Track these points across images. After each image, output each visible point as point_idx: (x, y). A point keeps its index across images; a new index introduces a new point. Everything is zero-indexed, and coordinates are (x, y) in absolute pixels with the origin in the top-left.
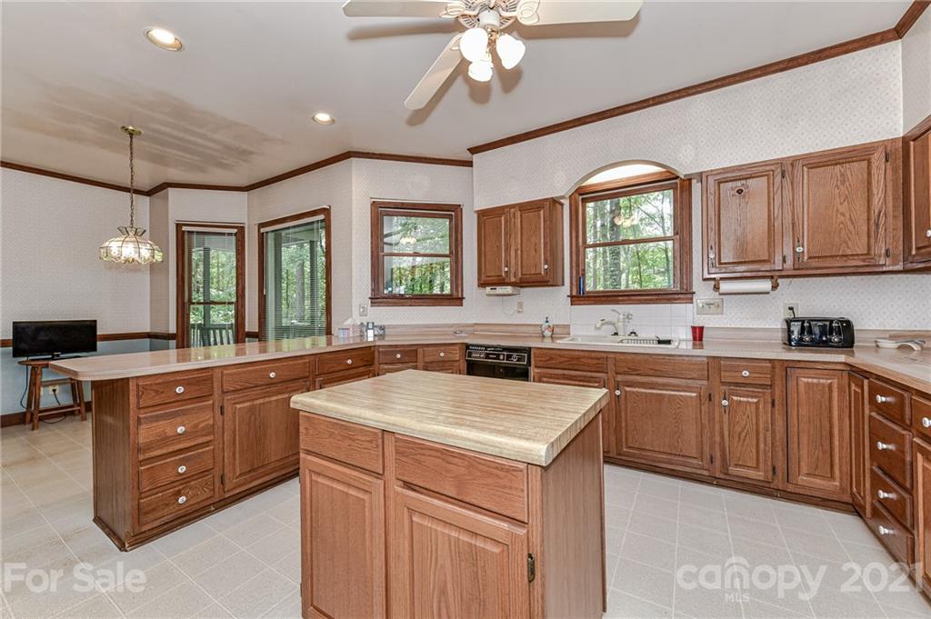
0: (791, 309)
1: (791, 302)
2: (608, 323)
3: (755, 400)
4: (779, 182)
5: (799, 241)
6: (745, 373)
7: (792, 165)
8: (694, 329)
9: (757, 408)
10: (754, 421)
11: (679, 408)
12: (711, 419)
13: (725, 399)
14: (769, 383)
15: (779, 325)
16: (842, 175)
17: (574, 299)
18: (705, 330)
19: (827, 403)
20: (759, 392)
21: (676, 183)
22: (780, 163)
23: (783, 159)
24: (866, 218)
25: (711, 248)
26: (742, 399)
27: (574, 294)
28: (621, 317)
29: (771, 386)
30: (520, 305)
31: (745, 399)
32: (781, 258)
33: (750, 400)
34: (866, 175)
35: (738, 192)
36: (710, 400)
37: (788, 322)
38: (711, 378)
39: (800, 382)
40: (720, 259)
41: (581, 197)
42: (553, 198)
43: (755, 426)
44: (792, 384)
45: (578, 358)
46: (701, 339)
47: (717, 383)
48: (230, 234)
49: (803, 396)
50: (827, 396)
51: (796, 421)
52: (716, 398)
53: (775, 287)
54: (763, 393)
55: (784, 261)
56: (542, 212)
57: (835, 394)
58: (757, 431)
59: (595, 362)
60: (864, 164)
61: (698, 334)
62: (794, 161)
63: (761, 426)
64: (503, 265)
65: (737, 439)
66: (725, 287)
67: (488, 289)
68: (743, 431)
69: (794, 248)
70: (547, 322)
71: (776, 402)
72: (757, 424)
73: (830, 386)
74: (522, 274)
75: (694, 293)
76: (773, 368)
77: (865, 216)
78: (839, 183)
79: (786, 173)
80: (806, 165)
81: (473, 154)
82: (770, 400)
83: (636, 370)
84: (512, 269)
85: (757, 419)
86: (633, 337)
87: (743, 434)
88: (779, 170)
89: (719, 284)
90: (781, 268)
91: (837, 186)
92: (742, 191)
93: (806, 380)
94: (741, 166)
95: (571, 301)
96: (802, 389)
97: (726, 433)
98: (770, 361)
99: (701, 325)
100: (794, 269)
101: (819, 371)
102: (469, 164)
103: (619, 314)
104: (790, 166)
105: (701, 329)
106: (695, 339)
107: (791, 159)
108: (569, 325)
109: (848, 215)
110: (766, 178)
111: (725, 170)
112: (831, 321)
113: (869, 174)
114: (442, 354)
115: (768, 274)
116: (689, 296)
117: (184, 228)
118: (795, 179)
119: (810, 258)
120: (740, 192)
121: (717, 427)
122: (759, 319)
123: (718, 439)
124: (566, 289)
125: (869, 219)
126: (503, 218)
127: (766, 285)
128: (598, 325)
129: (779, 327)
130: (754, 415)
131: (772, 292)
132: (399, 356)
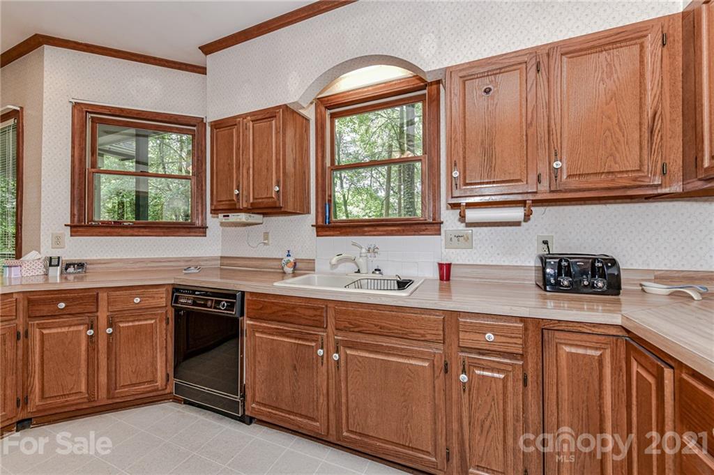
0: (545, 242)
1: (545, 235)
2: (347, 260)
3: (502, 376)
4: (533, 78)
5: (556, 155)
6: (490, 336)
7: (548, 55)
8: (441, 266)
9: (505, 387)
10: (501, 405)
11: (408, 381)
12: (447, 399)
13: (464, 371)
14: (521, 352)
15: (533, 262)
16: (609, 64)
17: (320, 229)
18: (452, 266)
19: (596, 384)
20: (507, 364)
21: (425, 95)
22: (534, 52)
23: (538, 47)
24: (637, 122)
25: (455, 165)
26: (486, 373)
27: (320, 223)
28: (364, 251)
29: (522, 355)
30: (266, 235)
31: (489, 374)
32: (535, 178)
33: (496, 375)
34: (638, 65)
35: (485, 91)
36: (446, 371)
37: (543, 260)
38: (447, 340)
39: (560, 352)
40: (465, 178)
41: (328, 112)
42: (286, 105)
43: (502, 413)
44: (550, 352)
45: (294, 308)
46: (448, 279)
47: (454, 347)
49: (564, 372)
50: (596, 374)
51: (555, 407)
52: (454, 368)
53: (527, 217)
54: (512, 365)
55: (539, 181)
56: (274, 122)
57: (608, 371)
58: (505, 419)
59: (312, 312)
60: (636, 49)
61: (445, 271)
62: (550, 51)
63: (510, 413)
64: (235, 187)
65: (479, 430)
66: (472, 215)
67: (221, 216)
68: (486, 418)
69: (550, 163)
70: (289, 255)
71: (529, 379)
72: (505, 410)
73: (600, 360)
74: (254, 198)
75: (442, 223)
76: (526, 329)
77: (637, 120)
78: (605, 76)
79: (542, 64)
80: (566, 53)
81: (206, 53)
82: (521, 377)
83: (358, 326)
84: (245, 192)
85: (505, 402)
86: (377, 276)
87: (487, 424)
88: (534, 61)
89: (464, 211)
90: (535, 190)
91: (602, 80)
92: (490, 90)
93: (568, 349)
94: (490, 58)
95: (317, 232)
96: (563, 362)
97: (466, 421)
98: (522, 319)
99: (449, 262)
100: (551, 192)
101: (585, 337)
102: (202, 70)
103: (361, 248)
104: (546, 58)
105: (449, 266)
106: (441, 279)
107: (549, 46)
108: (314, 260)
109: (616, 120)
110: (518, 71)
111: (472, 65)
112: (594, 260)
113: (642, 62)
114: (137, 300)
115: (519, 198)
116: (436, 227)
118: (552, 72)
119: (569, 176)
120: (487, 91)
121: (455, 410)
122: (510, 254)
123: (455, 426)
124: (311, 218)
125: (641, 124)
126: (234, 130)
127: (517, 213)
128: (334, 261)
129: (532, 264)
130: (501, 397)
131: (523, 224)
132: (62, 305)
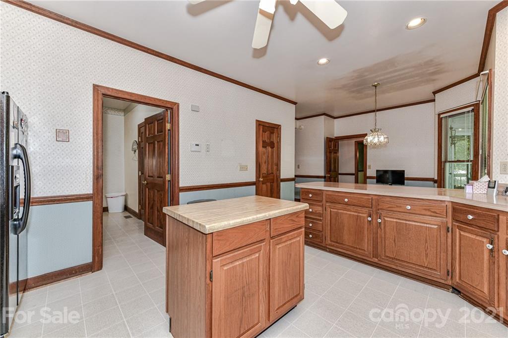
48: (468, 112)
117: (442, 116)
